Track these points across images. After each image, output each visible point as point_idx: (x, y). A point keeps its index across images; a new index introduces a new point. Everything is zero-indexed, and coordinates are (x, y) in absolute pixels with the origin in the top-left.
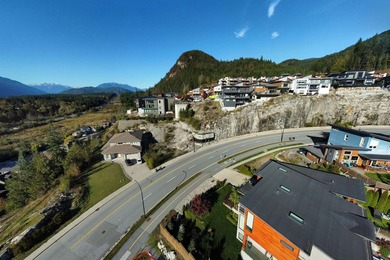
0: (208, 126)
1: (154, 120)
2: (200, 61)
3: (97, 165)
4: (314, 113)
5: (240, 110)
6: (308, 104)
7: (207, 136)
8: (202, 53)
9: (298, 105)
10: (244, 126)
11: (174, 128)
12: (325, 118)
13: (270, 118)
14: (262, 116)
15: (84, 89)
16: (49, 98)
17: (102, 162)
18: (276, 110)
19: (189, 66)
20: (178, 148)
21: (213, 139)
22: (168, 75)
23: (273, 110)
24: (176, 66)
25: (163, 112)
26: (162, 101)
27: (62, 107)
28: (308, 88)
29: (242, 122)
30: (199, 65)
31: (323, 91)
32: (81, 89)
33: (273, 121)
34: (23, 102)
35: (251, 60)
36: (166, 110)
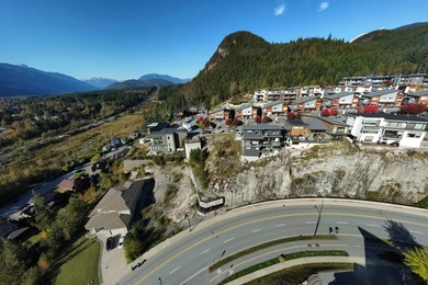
0: (217, 186)
1: (161, 161)
2: (246, 46)
3: (78, 242)
4: (384, 178)
5: (264, 163)
6: (375, 166)
7: (213, 203)
8: (249, 34)
9: (358, 165)
10: (268, 187)
11: (182, 176)
12: (404, 189)
13: (309, 177)
14: (296, 175)
15: (127, 83)
16: (95, 95)
17: (86, 236)
18: (320, 167)
19: (232, 53)
20: (174, 219)
21: (222, 205)
22: (207, 66)
23: (314, 167)
24: (217, 54)
25: (173, 149)
26: (171, 136)
27: (103, 108)
28: (380, 134)
29: (265, 183)
30: (244, 52)
31: (407, 143)
32: (125, 82)
33: (314, 181)
34: (74, 101)
35: (315, 40)
36: (177, 146)
